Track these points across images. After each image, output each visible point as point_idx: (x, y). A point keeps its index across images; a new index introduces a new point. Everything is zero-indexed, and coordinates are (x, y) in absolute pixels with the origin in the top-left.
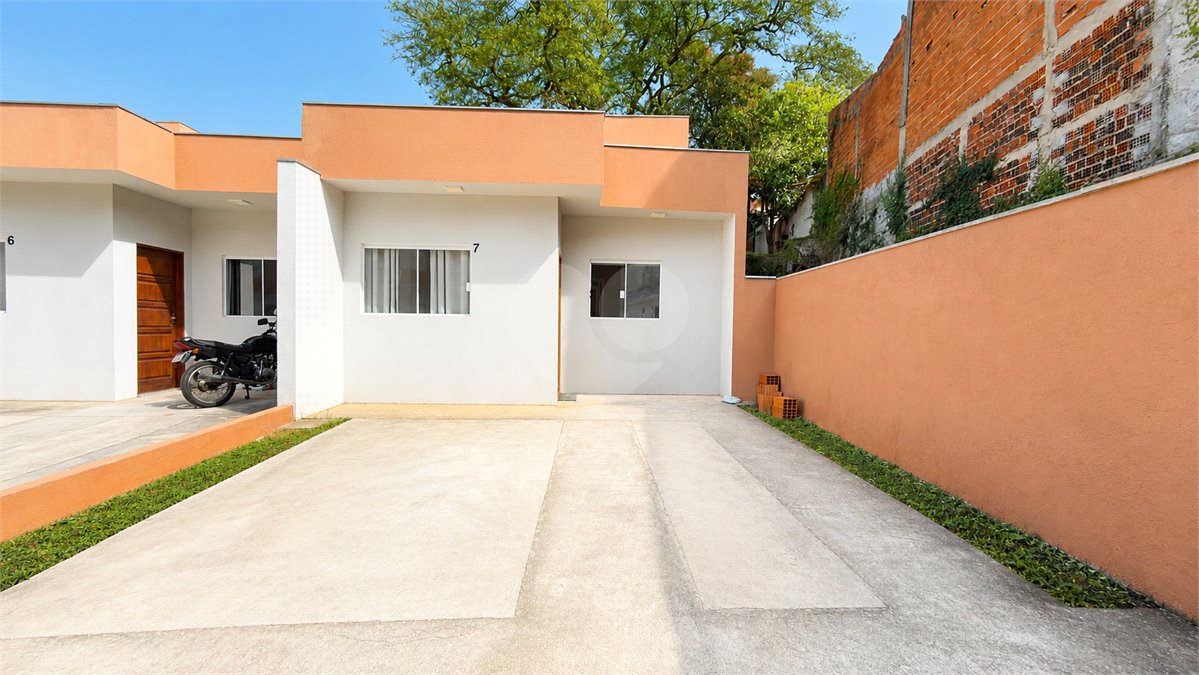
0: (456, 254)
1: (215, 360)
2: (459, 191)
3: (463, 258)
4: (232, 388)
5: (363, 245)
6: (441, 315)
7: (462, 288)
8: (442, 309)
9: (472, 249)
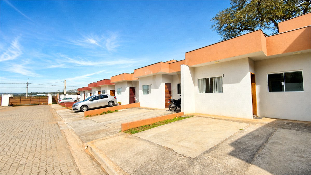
0: (219, 78)
1: (174, 103)
2: (218, 62)
3: (221, 78)
4: (176, 108)
5: (198, 78)
6: (216, 93)
7: (221, 86)
8: (216, 91)
9: (223, 76)
